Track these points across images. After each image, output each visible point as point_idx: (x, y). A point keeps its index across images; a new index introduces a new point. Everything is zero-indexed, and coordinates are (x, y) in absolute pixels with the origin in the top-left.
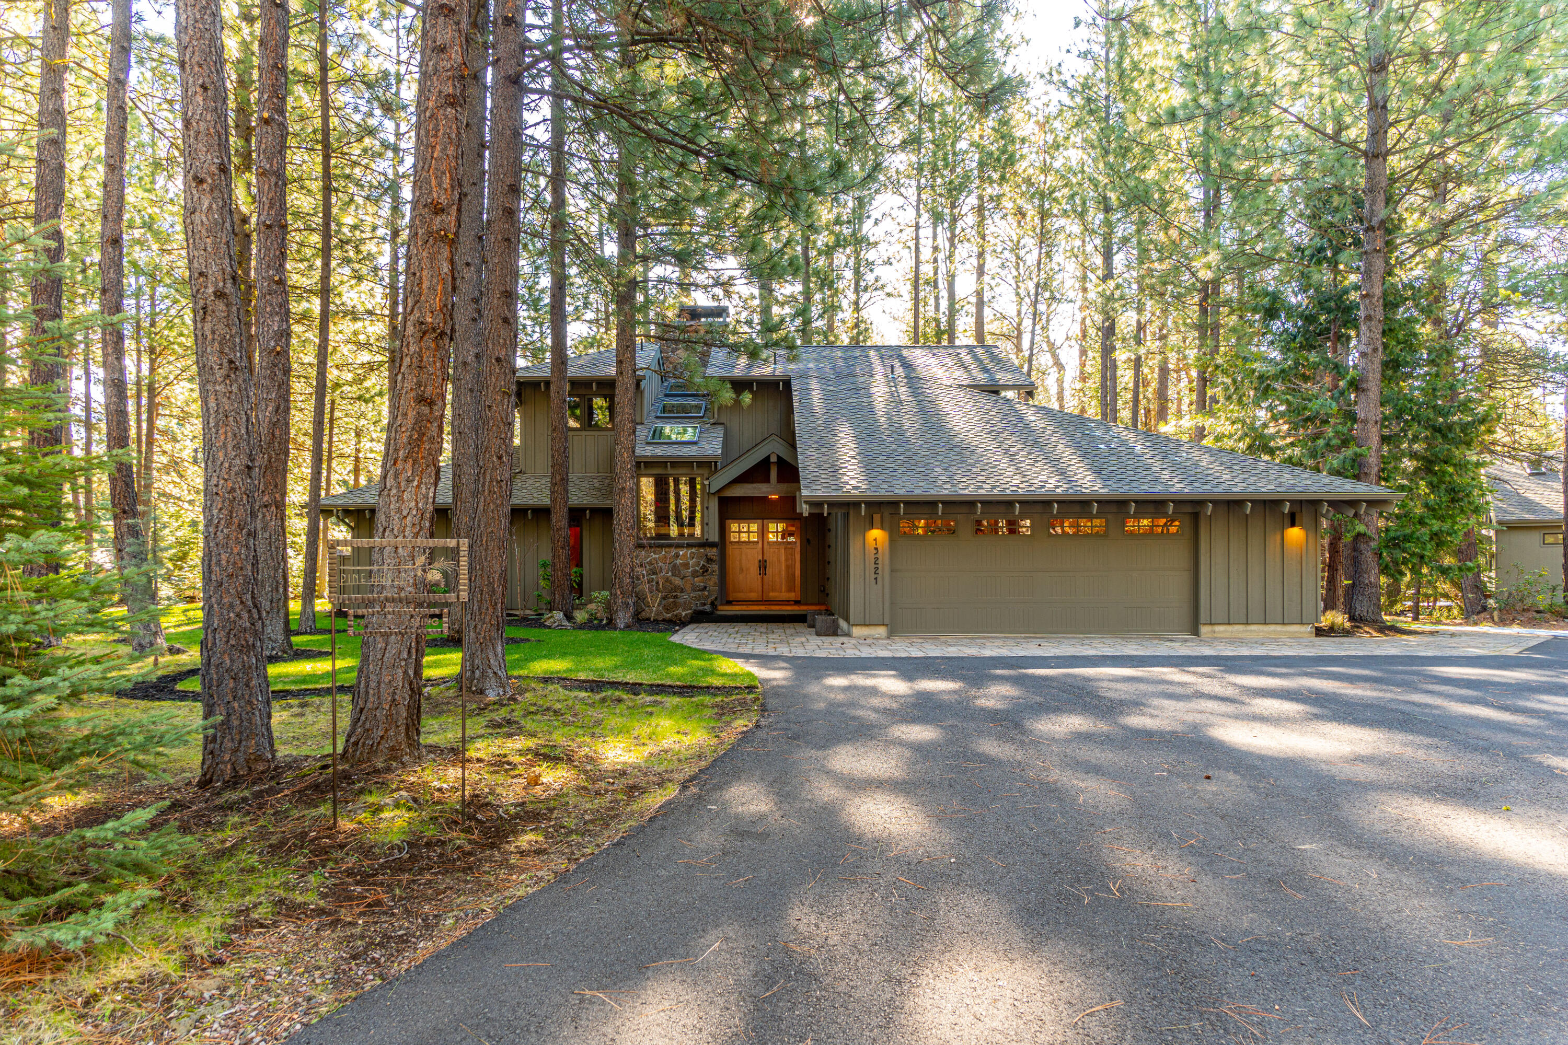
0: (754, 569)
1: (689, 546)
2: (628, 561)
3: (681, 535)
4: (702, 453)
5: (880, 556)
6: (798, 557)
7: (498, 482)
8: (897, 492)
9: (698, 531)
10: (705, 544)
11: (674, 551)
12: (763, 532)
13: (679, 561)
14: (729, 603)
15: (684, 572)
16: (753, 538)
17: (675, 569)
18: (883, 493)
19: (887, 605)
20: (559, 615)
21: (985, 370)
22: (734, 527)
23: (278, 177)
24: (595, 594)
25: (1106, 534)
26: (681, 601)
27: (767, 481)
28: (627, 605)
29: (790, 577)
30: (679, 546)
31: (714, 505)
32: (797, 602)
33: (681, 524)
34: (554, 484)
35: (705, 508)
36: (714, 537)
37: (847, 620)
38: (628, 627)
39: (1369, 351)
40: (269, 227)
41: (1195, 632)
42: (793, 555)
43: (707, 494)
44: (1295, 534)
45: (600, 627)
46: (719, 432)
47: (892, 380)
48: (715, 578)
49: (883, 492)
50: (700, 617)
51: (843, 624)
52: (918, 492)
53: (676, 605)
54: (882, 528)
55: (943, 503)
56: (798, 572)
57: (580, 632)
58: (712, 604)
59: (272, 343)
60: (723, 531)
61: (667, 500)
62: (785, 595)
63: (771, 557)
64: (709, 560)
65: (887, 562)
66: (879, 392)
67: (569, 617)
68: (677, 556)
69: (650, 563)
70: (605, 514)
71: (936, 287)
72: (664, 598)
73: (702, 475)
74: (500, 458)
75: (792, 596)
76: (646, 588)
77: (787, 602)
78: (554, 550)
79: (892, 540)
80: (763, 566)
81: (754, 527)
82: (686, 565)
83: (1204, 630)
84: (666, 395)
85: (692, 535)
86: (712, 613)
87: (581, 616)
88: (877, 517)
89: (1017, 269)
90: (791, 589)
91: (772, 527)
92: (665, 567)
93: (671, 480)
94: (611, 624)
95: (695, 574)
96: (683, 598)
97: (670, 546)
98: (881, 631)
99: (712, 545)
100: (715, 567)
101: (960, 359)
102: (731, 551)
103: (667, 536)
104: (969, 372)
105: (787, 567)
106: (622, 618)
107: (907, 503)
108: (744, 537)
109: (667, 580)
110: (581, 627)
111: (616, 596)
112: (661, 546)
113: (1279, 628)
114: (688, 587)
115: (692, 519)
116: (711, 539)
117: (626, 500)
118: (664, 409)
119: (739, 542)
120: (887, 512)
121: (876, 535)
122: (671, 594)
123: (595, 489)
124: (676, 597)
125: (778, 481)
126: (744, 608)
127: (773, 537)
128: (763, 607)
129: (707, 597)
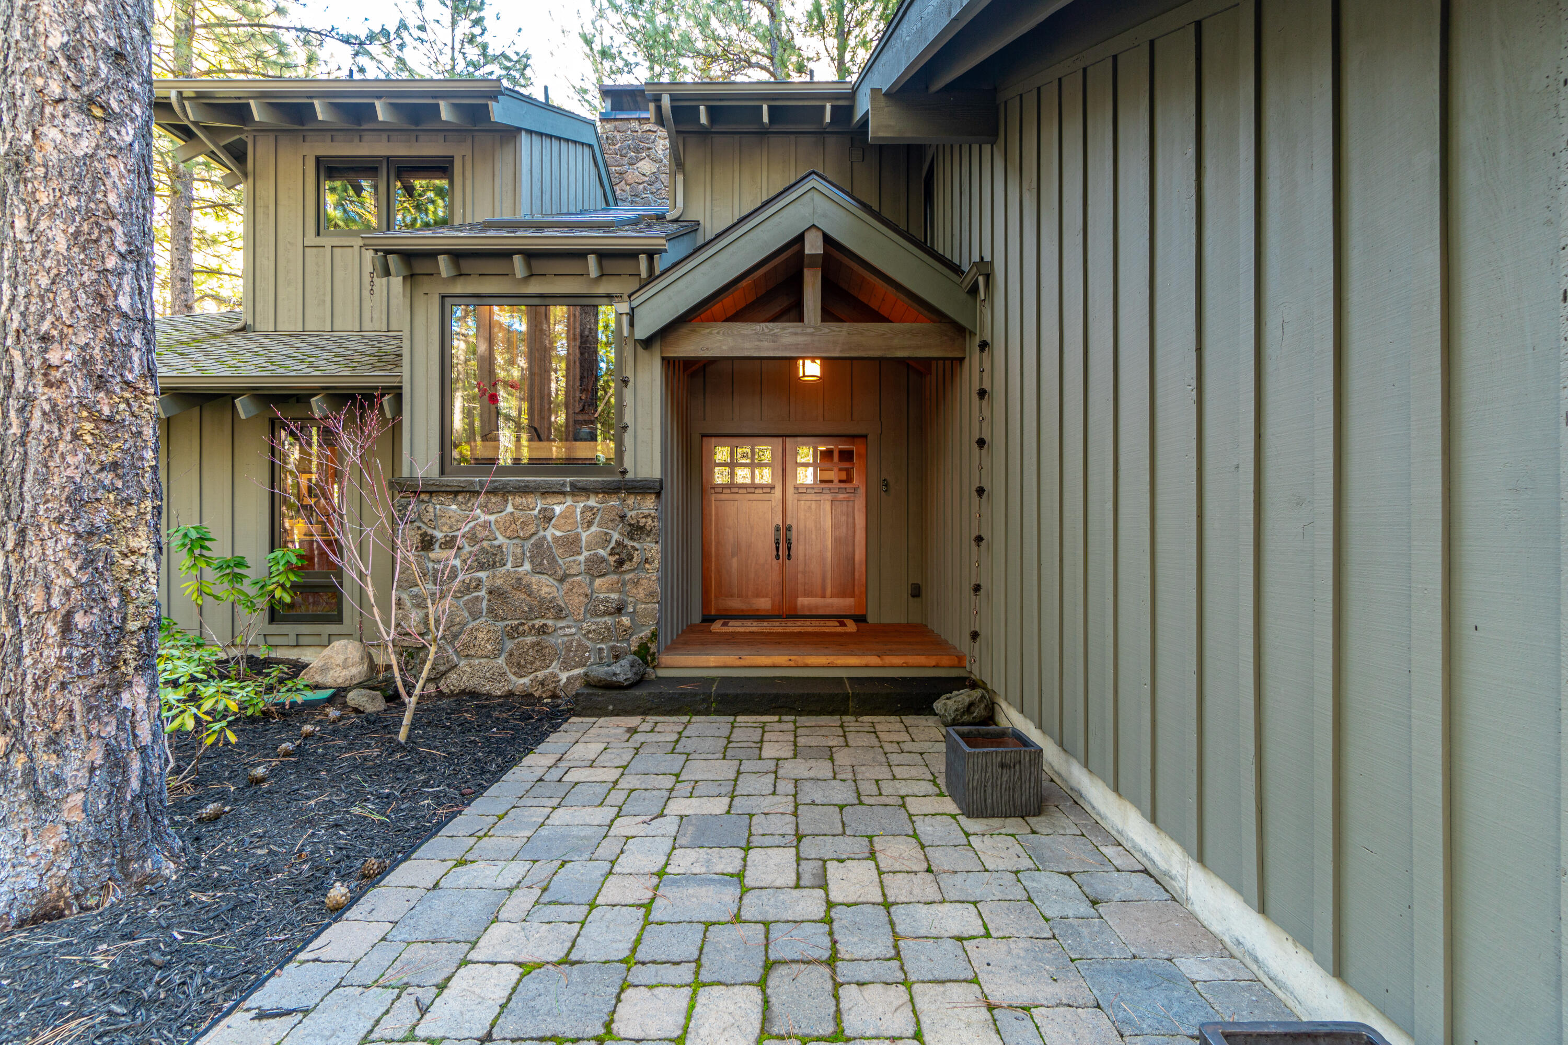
0: (764, 546)
1: (580, 490)
6: (861, 519)
9: (606, 449)
10: (627, 487)
11: (537, 505)
12: (784, 468)
13: (551, 533)
15: (564, 561)
16: (765, 476)
17: (541, 554)
22: (722, 452)
26: (558, 640)
29: (845, 562)
30: (551, 491)
31: (650, 378)
35: (625, 384)
36: (653, 470)
42: (851, 514)
43: (628, 345)
48: (652, 577)
50: (602, 696)
53: (542, 654)
58: (642, 651)
62: (832, 604)
63: (800, 519)
64: (636, 530)
68: (547, 517)
69: (471, 539)
72: (512, 633)
75: (847, 604)
80: (784, 539)
81: (765, 453)
82: (571, 544)
86: (637, 684)
90: (843, 593)
91: (805, 454)
92: (513, 550)
95: (595, 568)
96: (564, 632)
99: (646, 489)
100: (654, 549)
102: (714, 505)
105: (838, 541)
108: (743, 476)
109: (519, 583)
112: (503, 491)
114: (576, 602)
116: (651, 476)
119: (731, 487)
122: (529, 622)
124: (543, 630)
125: (828, 315)
126: (729, 658)
127: (806, 476)
128: (781, 659)
129: (628, 632)
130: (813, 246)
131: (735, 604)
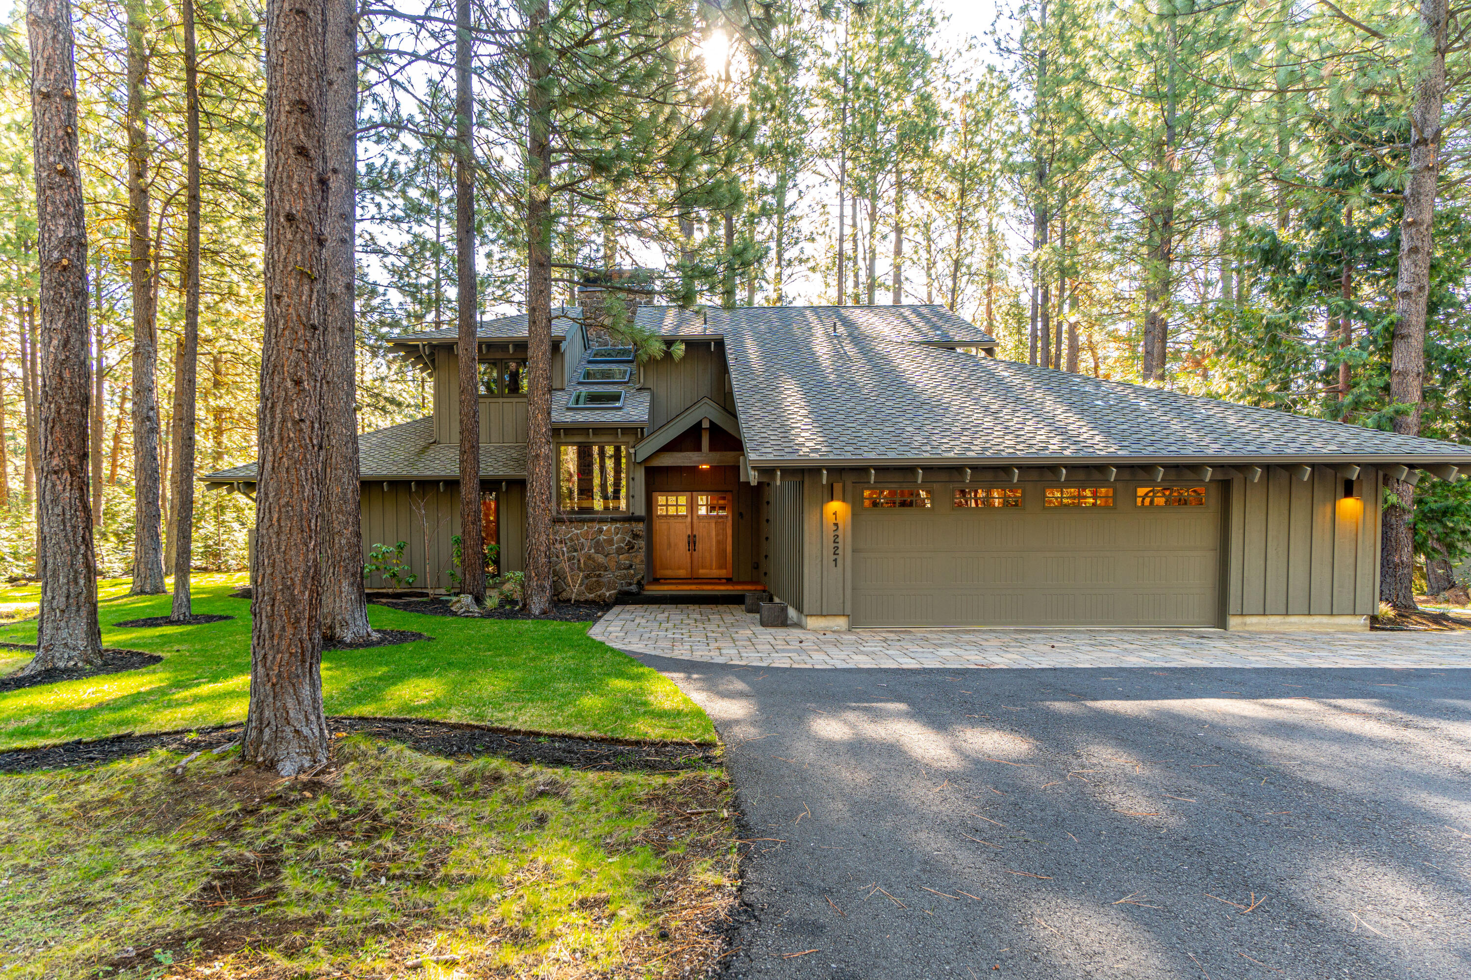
0: (683, 545)
1: (614, 520)
2: (543, 538)
3: (606, 508)
4: (627, 418)
5: (840, 533)
6: (729, 532)
7: (296, 423)
8: (866, 455)
9: (623, 504)
10: (631, 519)
11: (597, 526)
12: (692, 506)
13: (602, 537)
14: (656, 581)
15: (607, 548)
16: (683, 511)
17: (598, 546)
18: (849, 456)
19: (848, 592)
20: (467, 599)
21: (935, 327)
22: (661, 499)
23: (56, 27)
24: (509, 575)
25: (1114, 508)
26: (604, 580)
27: (698, 449)
28: (542, 588)
29: (722, 552)
30: (602, 521)
31: (640, 475)
32: (729, 581)
33: (605, 497)
34: (463, 453)
35: (631, 479)
36: (641, 511)
37: (800, 609)
38: (544, 612)
39: (1414, 289)
40: (47, 96)
41: (1222, 623)
42: (724, 529)
43: (634, 464)
44: (1349, 506)
45: (511, 615)
46: (646, 397)
47: (833, 338)
48: (642, 555)
49: (847, 455)
50: (626, 598)
51: (792, 612)
52: (891, 455)
53: (599, 585)
54: (844, 500)
55: (924, 468)
56: (729, 548)
57: (488, 621)
58: (639, 583)
59: (56, 254)
60: (650, 504)
61: (591, 472)
62: (715, 573)
63: (700, 532)
64: (636, 536)
65: (849, 540)
66: (822, 348)
67: (479, 600)
68: (601, 531)
69: (571, 539)
70: (518, 485)
71: (855, 263)
72: (587, 577)
73: (626, 444)
74: (298, 382)
75: (723, 573)
76: (566, 566)
77: (718, 581)
78: (464, 525)
79: (854, 515)
80: (692, 541)
81: (682, 500)
82: (610, 542)
83: (1234, 622)
84: (590, 362)
85: (617, 509)
86: (638, 594)
87: (492, 601)
88: (838, 487)
89: (929, 252)
90: (721, 567)
91: (702, 500)
92: (587, 544)
93: (596, 449)
94: (524, 612)
95: (619, 551)
96: (608, 576)
97: (592, 520)
98: (841, 623)
99: (639, 519)
100: (642, 543)
101: (905, 318)
102: (658, 525)
103: (590, 510)
104: (919, 330)
105: (718, 542)
106: (538, 604)
107: (878, 469)
108: (672, 511)
109: (590, 557)
110: (489, 615)
111: (530, 578)
112: (583, 521)
113: (1325, 620)
114: (612, 565)
115: (617, 492)
116: (637, 514)
117: (540, 470)
118: (588, 375)
119: (667, 516)
120: (849, 479)
121: (837, 508)
122: (594, 572)
123: (512, 459)
124: (599, 576)
125: (712, 449)
126: (673, 587)
127: (703, 511)
128: (693, 587)
129: (633, 576)
130: (706, 425)
131: (669, 573)
